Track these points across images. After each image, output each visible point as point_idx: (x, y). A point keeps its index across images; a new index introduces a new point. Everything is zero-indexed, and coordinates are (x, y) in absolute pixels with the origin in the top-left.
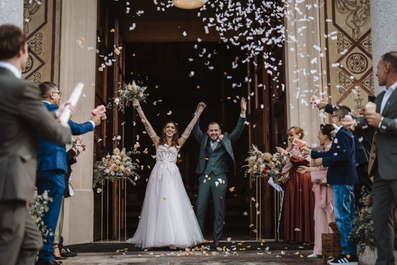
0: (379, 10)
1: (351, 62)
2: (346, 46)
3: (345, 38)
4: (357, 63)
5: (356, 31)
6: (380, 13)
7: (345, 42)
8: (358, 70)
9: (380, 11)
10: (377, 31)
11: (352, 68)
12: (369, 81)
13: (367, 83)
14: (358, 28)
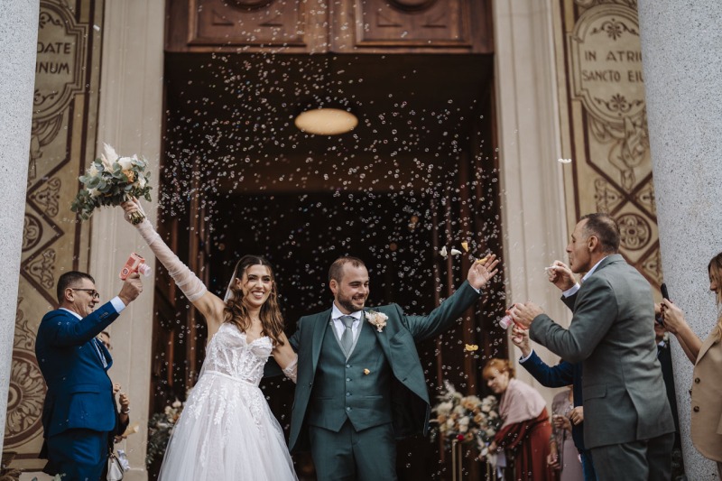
0: (664, 143)
2: (610, 201)
3: (609, 186)
4: (632, 232)
5: (627, 175)
6: (667, 148)
7: (609, 194)
8: (634, 243)
9: (667, 144)
11: (624, 240)
12: (654, 263)
13: (651, 266)
14: (631, 169)
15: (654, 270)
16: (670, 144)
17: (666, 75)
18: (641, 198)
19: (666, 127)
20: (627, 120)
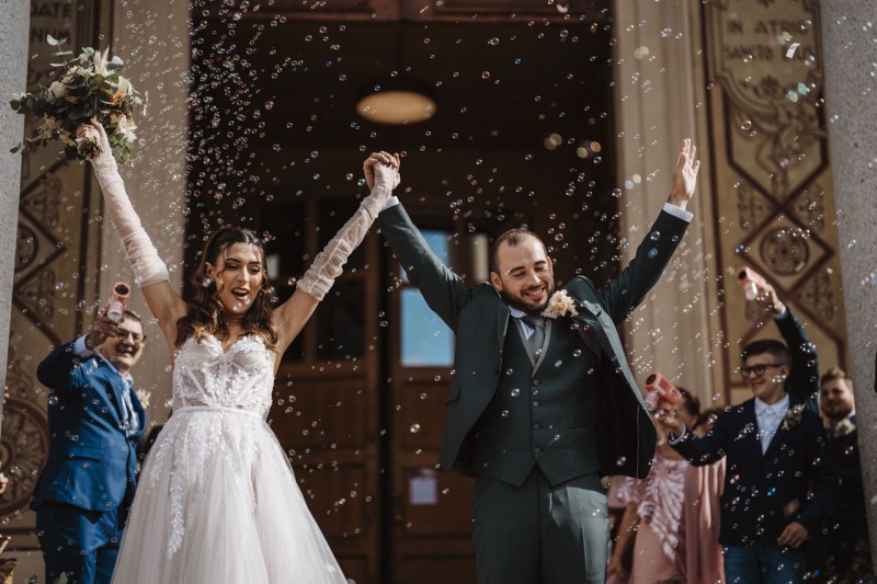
0: (851, 144)
1: (771, 250)
2: (757, 212)
3: (757, 194)
4: (784, 252)
5: (779, 179)
6: (856, 150)
7: (757, 203)
8: (786, 265)
9: (856, 145)
10: (850, 190)
11: (774, 262)
12: (811, 290)
13: (809, 295)
14: (784, 171)
15: (812, 300)
16: (860, 145)
17: (857, 54)
18: (797, 209)
19: (855, 123)
20: (781, 111)
